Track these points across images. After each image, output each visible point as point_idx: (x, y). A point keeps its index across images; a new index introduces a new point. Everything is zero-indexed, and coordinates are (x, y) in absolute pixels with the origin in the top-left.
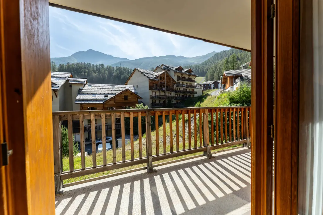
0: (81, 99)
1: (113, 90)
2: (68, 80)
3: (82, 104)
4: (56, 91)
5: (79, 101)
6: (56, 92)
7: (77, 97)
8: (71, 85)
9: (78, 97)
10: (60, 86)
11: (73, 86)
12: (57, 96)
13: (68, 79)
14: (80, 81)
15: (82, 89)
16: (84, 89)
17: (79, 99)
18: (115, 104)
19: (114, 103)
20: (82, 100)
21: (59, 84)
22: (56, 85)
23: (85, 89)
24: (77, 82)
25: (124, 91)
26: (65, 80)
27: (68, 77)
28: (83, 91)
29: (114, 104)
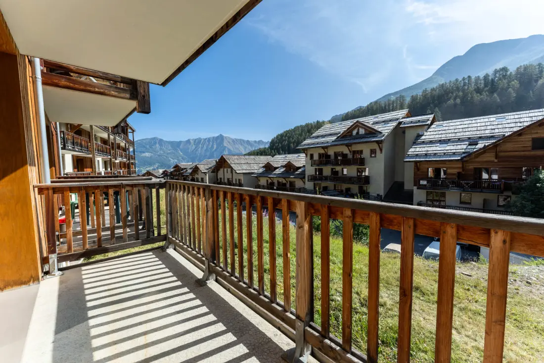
0: (417, 153)
1: (500, 126)
2: (400, 123)
3: (416, 162)
4: (380, 143)
5: (412, 157)
6: (381, 145)
7: (410, 150)
8: (404, 131)
9: (412, 151)
10: (386, 134)
11: (407, 132)
12: (381, 150)
13: (401, 120)
14: (419, 121)
15: (422, 135)
16: (425, 133)
17: (412, 153)
18: (496, 161)
19: (493, 159)
20: (417, 155)
21: (386, 131)
22: (382, 133)
23: (429, 133)
24: (414, 123)
25: (528, 127)
26: (395, 124)
27: (401, 118)
28: (423, 137)
29: (493, 162)
